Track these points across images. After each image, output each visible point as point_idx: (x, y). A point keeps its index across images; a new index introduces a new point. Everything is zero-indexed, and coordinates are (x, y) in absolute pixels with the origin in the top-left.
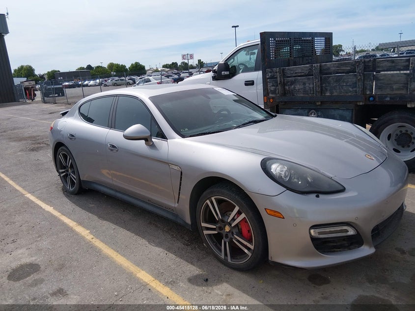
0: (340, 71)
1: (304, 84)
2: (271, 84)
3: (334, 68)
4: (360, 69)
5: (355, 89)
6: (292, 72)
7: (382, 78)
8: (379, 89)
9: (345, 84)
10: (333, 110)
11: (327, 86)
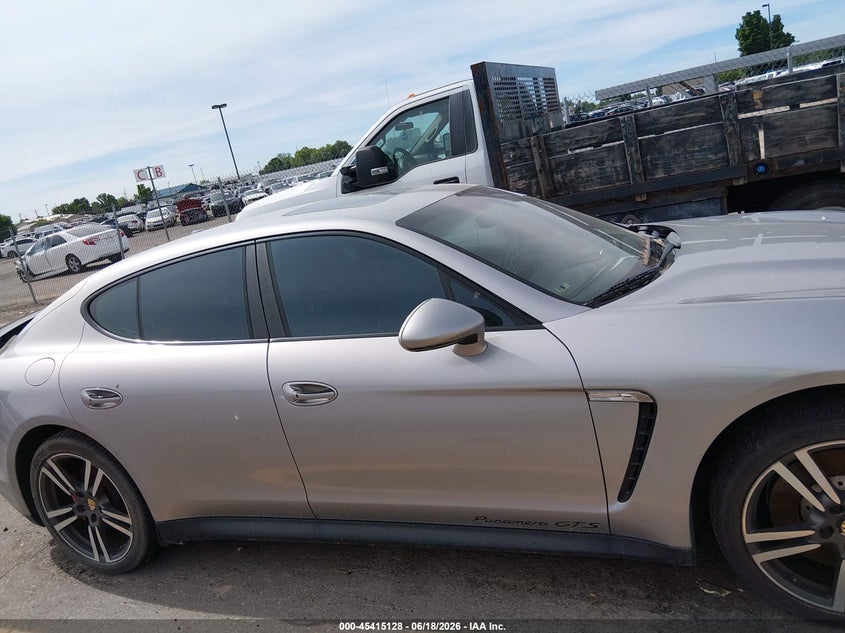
0: (682, 122)
1: (601, 162)
2: (517, 175)
3: (667, 119)
4: (731, 112)
5: (720, 155)
6: (568, 141)
7: (778, 124)
8: (776, 145)
9: (697, 148)
10: (677, 207)
11: (656, 159)
